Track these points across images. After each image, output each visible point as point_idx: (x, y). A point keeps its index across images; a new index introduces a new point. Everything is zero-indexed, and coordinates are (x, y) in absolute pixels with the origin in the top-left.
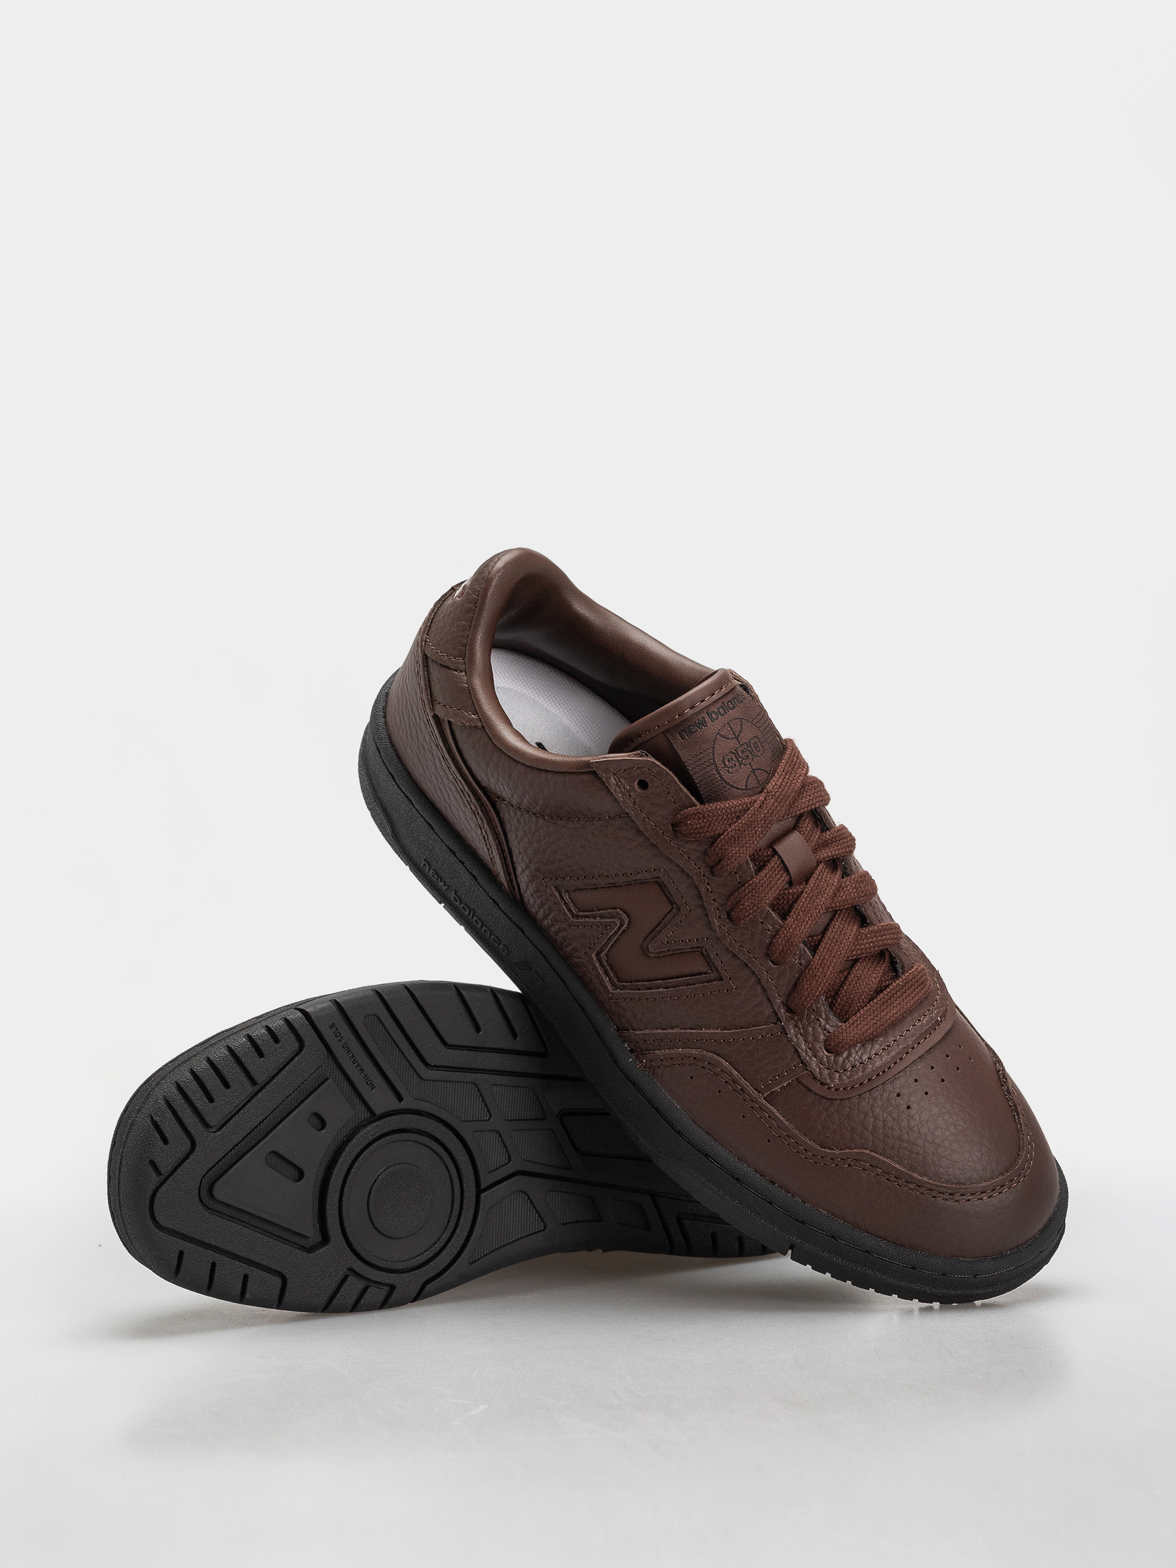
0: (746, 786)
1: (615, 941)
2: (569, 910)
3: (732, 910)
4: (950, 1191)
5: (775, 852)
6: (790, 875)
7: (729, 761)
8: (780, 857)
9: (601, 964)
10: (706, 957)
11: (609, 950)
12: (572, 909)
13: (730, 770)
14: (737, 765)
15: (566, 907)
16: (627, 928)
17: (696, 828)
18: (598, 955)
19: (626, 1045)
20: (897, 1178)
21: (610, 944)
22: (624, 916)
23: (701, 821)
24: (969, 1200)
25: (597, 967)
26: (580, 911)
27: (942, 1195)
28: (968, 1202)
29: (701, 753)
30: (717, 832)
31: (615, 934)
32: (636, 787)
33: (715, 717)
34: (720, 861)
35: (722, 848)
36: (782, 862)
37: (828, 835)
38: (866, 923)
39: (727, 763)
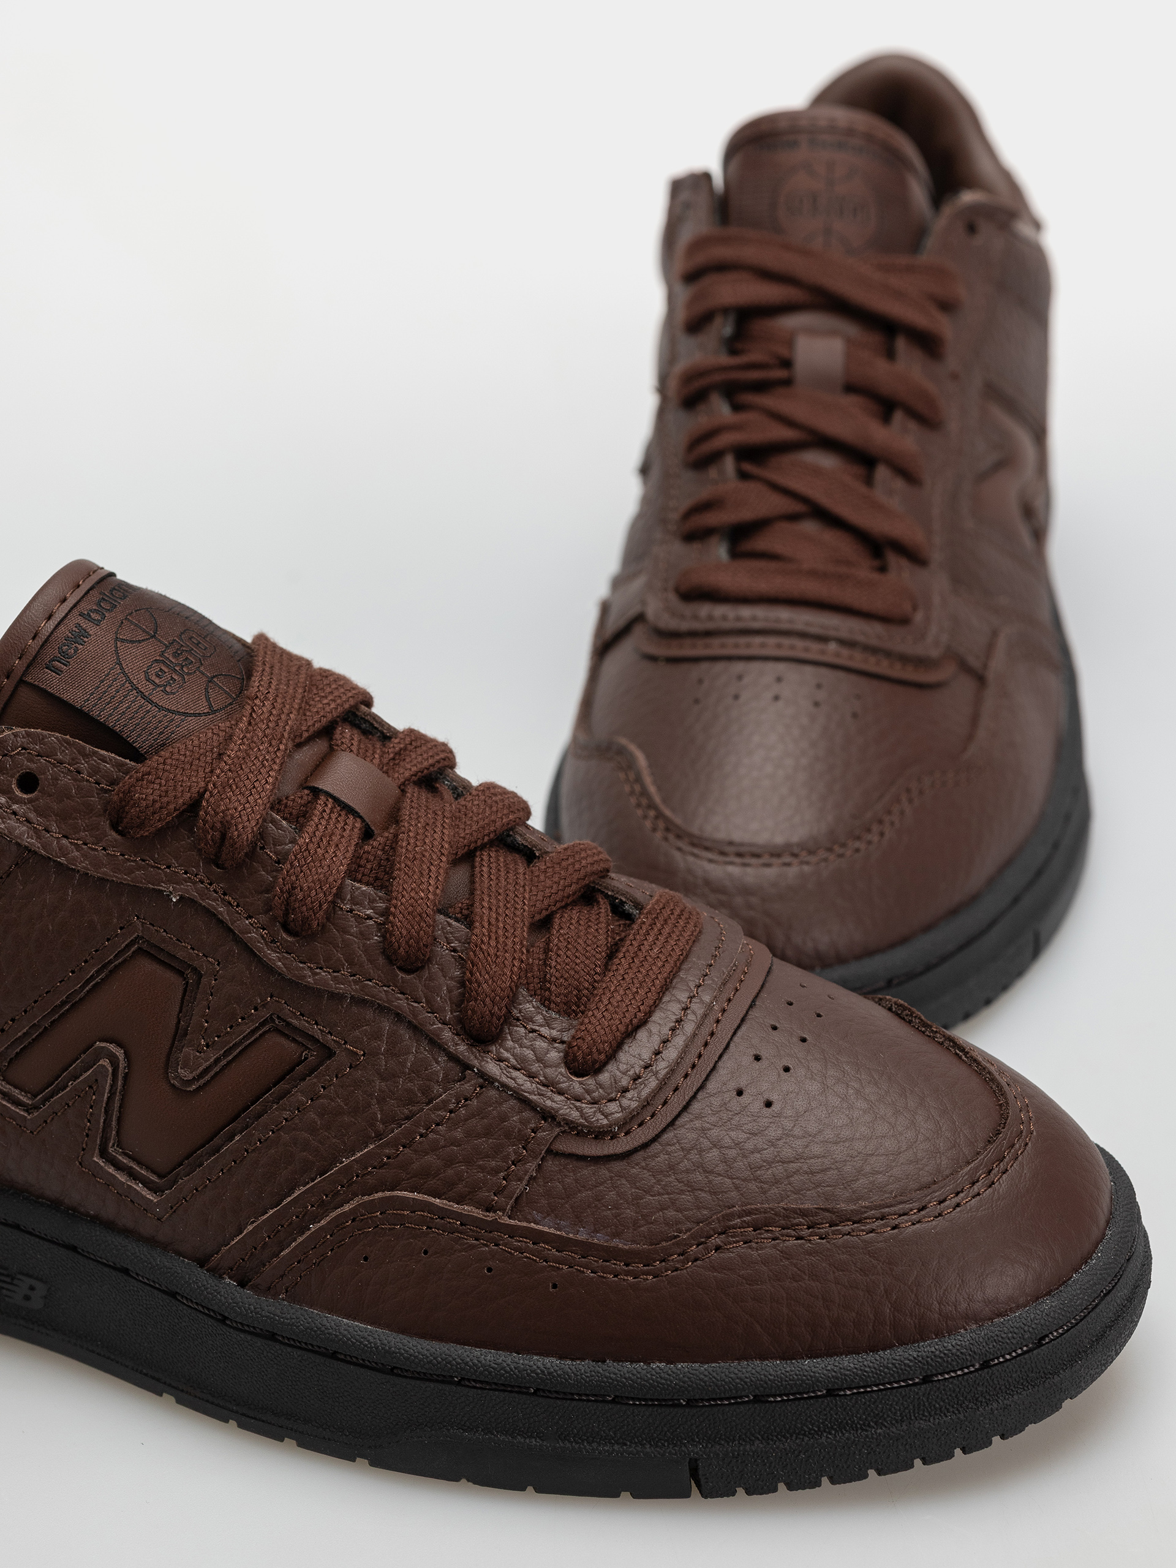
0: (210, 706)
1: (120, 1107)
2: (17, 1103)
3: (286, 914)
4: (916, 1205)
5: (316, 792)
6: (361, 817)
7: (158, 676)
8: (328, 795)
9: (118, 1166)
10: (288, 1031)
11: (118, 1132)
12: (22, 1098)
13: (168, 689)
14: (176, 677)
15: (8, 1102)
16: (129, 1066)
17: (154, 801)
18: (103, 1154)
19: (228, 1280)
20: (812, 1227)
21: (114, 1118)
22: (112, 1047)
23: (156, 786)
24: (958, 1205)
25: (112, 1175)
26: (35, 1096)
27: (905, 1217)
28: (958, 1209)
29: (102, 681)
30: (195, 790)
31: (112, 1093)
32: (18, 793)
33: (98, 617)
34: (223, 836)
35: (217, 814)
36: (336, 800)
37: (395, 745)
38: (535, 857)
39: (157, 681)
